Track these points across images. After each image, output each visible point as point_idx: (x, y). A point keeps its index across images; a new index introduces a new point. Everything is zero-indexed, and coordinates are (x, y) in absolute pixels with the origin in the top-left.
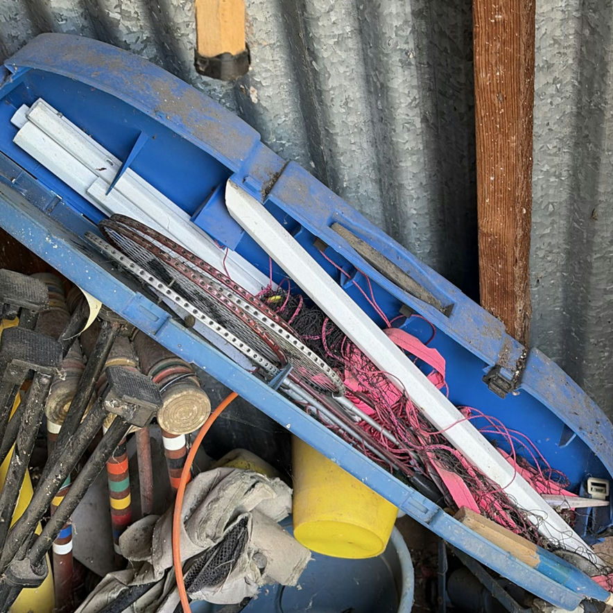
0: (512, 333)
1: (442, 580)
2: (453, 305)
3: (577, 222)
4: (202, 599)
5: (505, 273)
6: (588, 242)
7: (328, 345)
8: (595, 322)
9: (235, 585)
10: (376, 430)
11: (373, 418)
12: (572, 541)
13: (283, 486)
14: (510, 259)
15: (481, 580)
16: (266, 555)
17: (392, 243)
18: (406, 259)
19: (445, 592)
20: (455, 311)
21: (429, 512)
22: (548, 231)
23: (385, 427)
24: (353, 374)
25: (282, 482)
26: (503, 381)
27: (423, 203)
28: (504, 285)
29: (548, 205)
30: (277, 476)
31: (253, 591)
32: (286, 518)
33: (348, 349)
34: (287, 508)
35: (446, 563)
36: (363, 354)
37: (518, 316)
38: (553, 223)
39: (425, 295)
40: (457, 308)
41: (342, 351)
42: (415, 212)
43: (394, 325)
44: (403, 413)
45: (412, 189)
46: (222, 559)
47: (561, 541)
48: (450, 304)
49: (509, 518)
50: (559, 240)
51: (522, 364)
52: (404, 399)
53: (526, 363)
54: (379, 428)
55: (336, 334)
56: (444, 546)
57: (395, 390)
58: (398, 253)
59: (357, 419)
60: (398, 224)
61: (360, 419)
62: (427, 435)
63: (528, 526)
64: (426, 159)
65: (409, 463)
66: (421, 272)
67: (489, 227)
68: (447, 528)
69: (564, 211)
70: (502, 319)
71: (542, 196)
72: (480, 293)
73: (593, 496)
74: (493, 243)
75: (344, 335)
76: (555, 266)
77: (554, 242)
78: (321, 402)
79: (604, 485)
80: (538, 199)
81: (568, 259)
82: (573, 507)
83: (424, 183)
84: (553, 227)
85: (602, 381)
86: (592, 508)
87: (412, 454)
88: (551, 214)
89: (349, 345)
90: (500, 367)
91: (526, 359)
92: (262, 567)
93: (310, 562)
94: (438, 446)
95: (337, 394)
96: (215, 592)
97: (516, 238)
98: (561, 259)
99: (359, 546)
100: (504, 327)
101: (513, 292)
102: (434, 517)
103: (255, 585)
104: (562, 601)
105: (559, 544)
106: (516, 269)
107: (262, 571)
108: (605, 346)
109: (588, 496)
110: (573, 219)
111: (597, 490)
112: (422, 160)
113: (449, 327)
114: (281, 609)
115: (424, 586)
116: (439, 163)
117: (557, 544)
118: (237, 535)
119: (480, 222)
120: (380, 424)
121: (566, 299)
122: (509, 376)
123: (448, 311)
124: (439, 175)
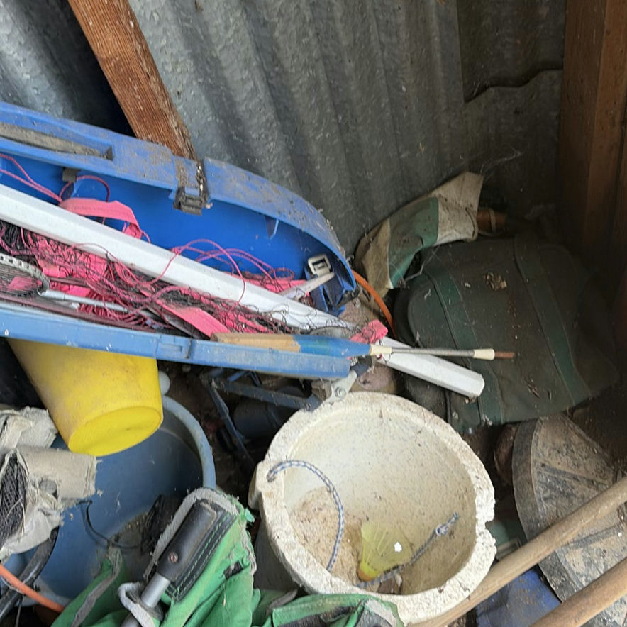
0: (179, 153)
1: (229, 422)
2: (111, 148)
3: (187, 20)
4: (10, 554)
5: (142, 92)
6: (205, 37)
7: (7, 245)
8: (248, 117)
9: (36, 522)
10: (99, 308)
11: (91, 297)
12: (319, 319)
13: (36, 412)
14: (142, 77)
15: (261, 399)
16: (52, 479)
17: (20, 111)
18: (42, 122)
19: (236, 432)
20: (116, 152)
21: (183, 349)
22: (164, 42)
23: (106, 300)
24: (48, 261)
25: (34, 409)
26: (192, 199)
27: (33, 63)
28: (148, 106)
29: (152, 13)
30: (25, 406)
31: (57, 519)
32: (55, 441)
33: (31, 240)
34: (51, 430)
35: (225, 405)
36: (48, 239)
37: (176, 133)
38: (165, 31)
39: (79, 149)
40: (116, 150)
41: (25, 245)
42: (28, 77)
43: (65, 197)
44: (117, 277)
45: (14, 53)
46: (9, 504)
47: (310, 323)
48: (108, 148)
49: (257, 325)
50: (179, 46)
51: (202, 177)
52: (111, 264)
53: (204, 174)
54: (101, 304)
55: (10, 232)
56: (215, 391)
57: (98, 260)
58: (31, 119)
59: (76, 306)
60: (18, 98)
61: (79, 305)
62: (148, 285)
63: (276, 324)
64: (12, 15)
65: (146, 325)
66: (63, 129)
67: (106, 51)
68: (206, 354)
69: (170, 16)
70: (163, 143)
71: (142, 8)
72: (131, 125)
73: (318, 274)
74: (118, 67)
75: (19, 228)
76: (188, 75)
77: (175, 51)
78: (30, 305)
79: (323, 261)
80: (140, 11)
81: (196, 63)
82: (307, 291)
83: (23, 42)
84: (167, 36)
85: (280, 172)
86: (323, 285)
87: (144, 314)
88: (159, 23)
89: (29, 236)
90: (183, 188)
91: (203, 171)
92: (53, 491)
93: (98, 465)
94: (164, 290)
95: (42, 288)
96: (19, 539)
97: (136, 51)
98: (190, 65)
99: (139, 428)
100: (169, 150)
101: (161, 111)
102: (191, 351)
103: (55, 512)
104: (334, 370)
105: (310, 327)
106: (152, 85)
107: (55, 495)
108: (267, 137)
109: (315, 277)
110: (182, 20)
111: (320, 268)
112: (8, 18)
113: (119, 170)
114: (94, 531)
115: (216, 440)
116: (27, 13)
117: (308, 327)
118: (12, 475)
119: (95, 50)
120: (100, 299)
121: (212, 106)
122: (195, 193)
123: (109, 155)
124: (33, 27)
